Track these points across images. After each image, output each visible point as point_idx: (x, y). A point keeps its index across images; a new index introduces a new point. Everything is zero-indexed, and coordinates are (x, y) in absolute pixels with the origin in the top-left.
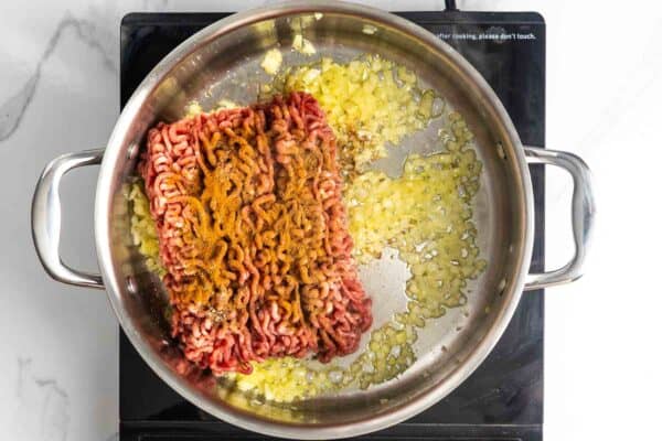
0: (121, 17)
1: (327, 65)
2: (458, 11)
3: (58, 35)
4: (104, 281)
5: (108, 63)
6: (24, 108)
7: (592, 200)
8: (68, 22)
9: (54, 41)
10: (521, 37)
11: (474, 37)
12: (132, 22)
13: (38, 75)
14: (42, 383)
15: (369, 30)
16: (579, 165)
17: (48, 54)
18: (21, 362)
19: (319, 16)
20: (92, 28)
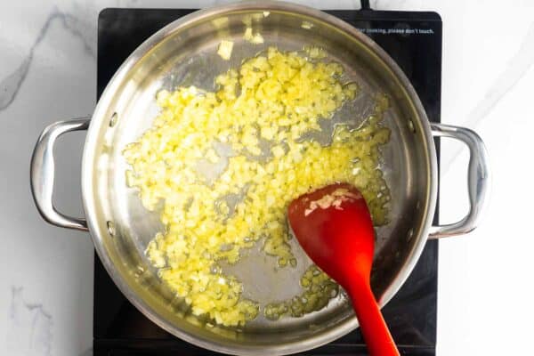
0: (98, 12)
1: (272, 53)
2: (371, 10)
3: (47, 25)
4: (88, 225)
5: (88, 48)
6: (19, 85)
7: (485, 167)
8: (56, 15)
9: (44, 31)
10: (422, 31)
11: (384, 32)
12: (108, 16)
13: (31, 58)
14: (31, 307)
15: (307, 26)
16: (474, 138)
17: (39, 40)
18: (14, 290)
19: (266, 14)
20: (75, 20)
